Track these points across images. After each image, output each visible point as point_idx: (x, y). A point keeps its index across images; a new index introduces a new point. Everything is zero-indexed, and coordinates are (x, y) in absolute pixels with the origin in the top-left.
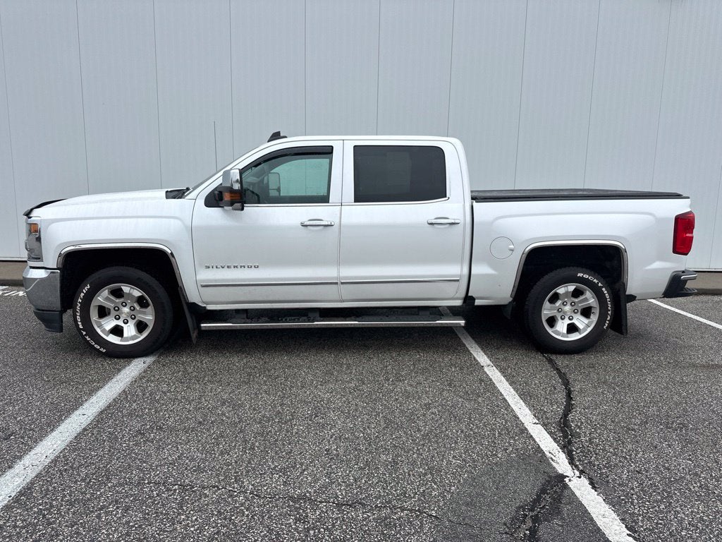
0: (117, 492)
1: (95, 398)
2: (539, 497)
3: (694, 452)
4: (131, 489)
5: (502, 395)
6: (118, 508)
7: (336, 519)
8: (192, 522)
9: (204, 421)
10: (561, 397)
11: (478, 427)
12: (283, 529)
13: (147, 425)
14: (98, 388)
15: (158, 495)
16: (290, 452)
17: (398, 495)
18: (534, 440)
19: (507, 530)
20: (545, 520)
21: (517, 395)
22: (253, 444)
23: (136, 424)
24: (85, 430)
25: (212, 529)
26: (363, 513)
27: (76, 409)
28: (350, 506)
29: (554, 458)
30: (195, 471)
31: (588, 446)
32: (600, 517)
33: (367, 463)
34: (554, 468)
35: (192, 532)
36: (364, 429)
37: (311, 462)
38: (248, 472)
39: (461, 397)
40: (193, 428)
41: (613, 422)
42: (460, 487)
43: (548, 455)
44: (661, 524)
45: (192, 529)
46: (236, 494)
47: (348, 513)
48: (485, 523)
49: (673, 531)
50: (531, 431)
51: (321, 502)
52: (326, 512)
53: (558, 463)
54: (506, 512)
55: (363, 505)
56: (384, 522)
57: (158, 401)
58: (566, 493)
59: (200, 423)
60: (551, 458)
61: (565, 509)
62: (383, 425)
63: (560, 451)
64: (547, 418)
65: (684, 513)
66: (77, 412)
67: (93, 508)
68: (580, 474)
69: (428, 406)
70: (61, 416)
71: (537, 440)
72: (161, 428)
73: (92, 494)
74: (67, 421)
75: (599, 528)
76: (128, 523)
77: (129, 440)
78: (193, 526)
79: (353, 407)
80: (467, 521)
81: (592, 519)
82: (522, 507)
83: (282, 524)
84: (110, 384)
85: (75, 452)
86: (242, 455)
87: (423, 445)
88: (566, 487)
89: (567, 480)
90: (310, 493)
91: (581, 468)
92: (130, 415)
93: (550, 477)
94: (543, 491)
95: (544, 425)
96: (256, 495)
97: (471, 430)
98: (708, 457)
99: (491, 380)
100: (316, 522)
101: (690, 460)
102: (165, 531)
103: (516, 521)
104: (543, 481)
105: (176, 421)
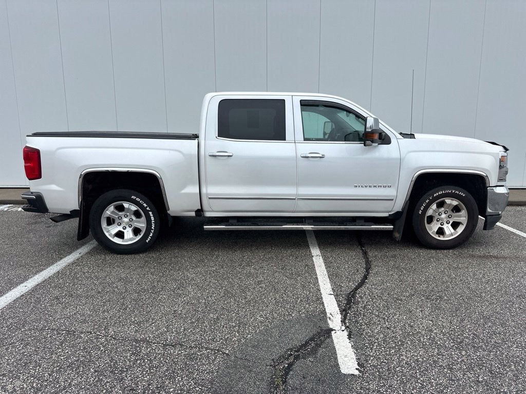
0: (26, 334)
1: (37, 276)
2: (307, 343)
3: (438, 315)
4: (35, 333)
5: (316, 275)
6: (21, 344)
7: (159, 354)
8: (64, 353)
9: (102, 291)
10: (359, 278)
11: (288, 296)
12: (121, 359)
13: (63, 293)
14: (43, 270)
15: (50, 336)
16: (149, 312)
17: (208, 340)
18: (324, 306)
19: (272, 363)
20: (303, 358)
21: (327, 275)
22: (127, 306)
23: (56, 293)
24: (23, 295)
25: (75, 358)
26: (179, 351)
27: (22, 283)
28: (173, 346)
29: (331, 317)
30: (81, 322)
31: (361, 311)
32: (343, 357)
33: (198, 320)
34: (328, 324)
35: (62, 359)
36: (208, 297)
37: (160, 318)
38: (115, 323)
39: (286, 276)
40: (93, 295)
41: (388, 294)
42: (254, 335)
43: (328, 315)
44: (385, 362)
45: (62, 358)
46: (100, 337)
47: (169, 350)
48: (260, 359)
49: (391, 367)
50: (324, 300)
51: (154, 343)
52: (154, 350)
53: (333, 321)
54: (277, 352)
55: (182, 345)
56: (190, 357)
57: (77, 279)
58: (328, 340)
59: (99, 292)
60: (330, 318)
61: (321, 351)
62: (222, 294)
63: (339, 313)
64: (341, 291)
65: (406, 356)
66: (22, 285)
67: (6, 343)
68: (346, 328)
69: (260, 283)
70: (11, 287)
71: (326, 305)
72: (72, 295)
73: (9, 335)
74: (14, 290)
75: (338, 364)
76: (24, 353)
77: (47, 303)
78: (63, 356)
79: (207, 283)
80: (248, 357)
81: (336, 358)
82: (291, 349)
83: (122, 357)
84: (51, 267)
85: (10, 309)
86: (117, 313)
87: (243, 308)
88: (330, 336)
89: (333, 332)
90: (149, 337)
91: (348, 324)
92: (55, 287)
93: (322, 330)
94: (312, 339)
95: (336, 296)
96: (114, 338)
97: (282, 298)
98: (447, 319)
99: (314, 265)
100: (145, 355)
101: (432, 321)
102: (44, 359)
103: (283, 358)
104: (315, 333)
105: (84, 291)
